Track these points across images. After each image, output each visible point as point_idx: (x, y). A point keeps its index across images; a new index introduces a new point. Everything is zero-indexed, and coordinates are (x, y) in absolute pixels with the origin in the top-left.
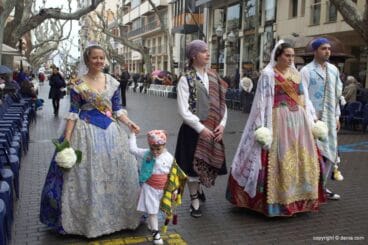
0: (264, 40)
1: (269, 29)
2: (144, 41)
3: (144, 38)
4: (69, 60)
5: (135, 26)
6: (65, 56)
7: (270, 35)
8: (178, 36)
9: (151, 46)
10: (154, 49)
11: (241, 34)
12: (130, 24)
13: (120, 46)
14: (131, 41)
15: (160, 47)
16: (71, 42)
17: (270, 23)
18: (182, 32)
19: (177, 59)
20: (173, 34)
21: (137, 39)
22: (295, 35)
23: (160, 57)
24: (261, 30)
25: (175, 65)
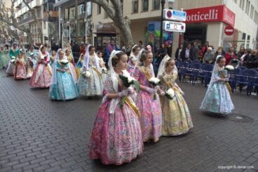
0: (87, 25)
1: (89, 20)
3: (30, 24)
5: (25, 18)
7: (90, 22)
8: (47, 23)
11: (76, 22)
12: (22, 16)
14: (23, 26)
17: (90, 16)
18: (49, 21)
19: (47, 36)
21: (26, 25)
22: (100, 23)
24: (85, 20)
25: (46, 39)
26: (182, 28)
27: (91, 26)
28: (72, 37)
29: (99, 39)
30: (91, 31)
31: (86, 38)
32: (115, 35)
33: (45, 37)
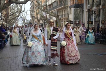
2: (58, 12)
4: (26, 21)
6: (24, 19)
9: (61, 14)
10: (62, 15)
13: (48, 15)
15: (65, 15)
16: (26, 13)
20: (70, 9)
23: (65, 19)
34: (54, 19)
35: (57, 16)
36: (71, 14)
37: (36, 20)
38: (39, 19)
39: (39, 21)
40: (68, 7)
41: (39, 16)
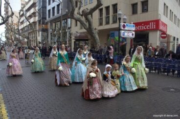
0: (68, 34)
1: (69, 30)
3: (29, 33)
4: (1, 42)
5: (25, 29)
7: (70, 32)
8: (40, 32)
10: (33, 37)
11: (61, 32)
12: (24, 28)
14: (24, 35)
17: (69, 28)
18: (42, 31)
19: (40, 41)
21: (26, 34)
22: (77, 32)
23: (34, 40)
24: (67, 30)
25: (40, 43)
26: (133, 35)
27: (71, 34)
28: (57, 42)
29: (77, 43)
30: (71, 37)
31: (67, 42)
32: (87, 40)
33: (39, 42)
34: (26, 40)
35: (28, 38)
36: (39, 36)
37: (11, 41)
38: (13, 40)
39: (13, 42)
40: (36, 31)
41: (13, 38)
